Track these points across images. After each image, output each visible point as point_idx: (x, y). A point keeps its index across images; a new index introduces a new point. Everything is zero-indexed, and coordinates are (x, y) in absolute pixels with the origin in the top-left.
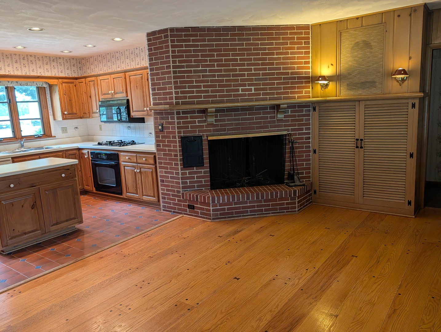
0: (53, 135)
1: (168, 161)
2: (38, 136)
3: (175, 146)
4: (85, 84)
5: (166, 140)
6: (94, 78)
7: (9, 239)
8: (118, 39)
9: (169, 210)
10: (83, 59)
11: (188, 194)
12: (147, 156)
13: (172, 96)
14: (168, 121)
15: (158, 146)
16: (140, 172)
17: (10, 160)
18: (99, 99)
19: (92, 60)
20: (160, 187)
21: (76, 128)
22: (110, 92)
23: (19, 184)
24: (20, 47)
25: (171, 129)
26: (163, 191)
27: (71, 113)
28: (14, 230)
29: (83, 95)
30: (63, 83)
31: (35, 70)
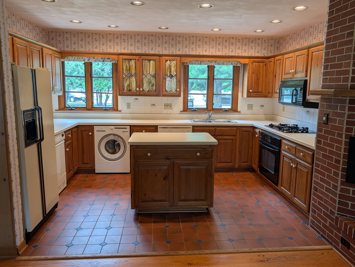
0: (239, 110)
1: (326, 166)
2: (225, 110)
3: (339, 149)
4: (273, 63)
5: (329, 137)
6: (281, 56)
7: (140, 202)
8: (300, 8)
9: (318, 230)
10: (281, 39)
11: (344, 223)
12: (305, 151)
13: (348, 76)
14: (336, 111)
15: (318, 142)
16: (296, 168)
17: (191, 128)
18: (282, 79)
19: (288, 38)
20: (312, 196)
21: (262, 106)
22: (291, 71)
23: (156, 154)
24: (216, 30)
25: (337, 123)
26: (315, 202)
27: (256, 91)
28: (145, 195)
29: (270, 74)
30: (254, 62)
31: (234, 51)
